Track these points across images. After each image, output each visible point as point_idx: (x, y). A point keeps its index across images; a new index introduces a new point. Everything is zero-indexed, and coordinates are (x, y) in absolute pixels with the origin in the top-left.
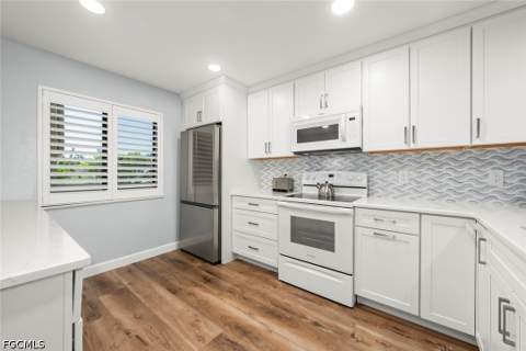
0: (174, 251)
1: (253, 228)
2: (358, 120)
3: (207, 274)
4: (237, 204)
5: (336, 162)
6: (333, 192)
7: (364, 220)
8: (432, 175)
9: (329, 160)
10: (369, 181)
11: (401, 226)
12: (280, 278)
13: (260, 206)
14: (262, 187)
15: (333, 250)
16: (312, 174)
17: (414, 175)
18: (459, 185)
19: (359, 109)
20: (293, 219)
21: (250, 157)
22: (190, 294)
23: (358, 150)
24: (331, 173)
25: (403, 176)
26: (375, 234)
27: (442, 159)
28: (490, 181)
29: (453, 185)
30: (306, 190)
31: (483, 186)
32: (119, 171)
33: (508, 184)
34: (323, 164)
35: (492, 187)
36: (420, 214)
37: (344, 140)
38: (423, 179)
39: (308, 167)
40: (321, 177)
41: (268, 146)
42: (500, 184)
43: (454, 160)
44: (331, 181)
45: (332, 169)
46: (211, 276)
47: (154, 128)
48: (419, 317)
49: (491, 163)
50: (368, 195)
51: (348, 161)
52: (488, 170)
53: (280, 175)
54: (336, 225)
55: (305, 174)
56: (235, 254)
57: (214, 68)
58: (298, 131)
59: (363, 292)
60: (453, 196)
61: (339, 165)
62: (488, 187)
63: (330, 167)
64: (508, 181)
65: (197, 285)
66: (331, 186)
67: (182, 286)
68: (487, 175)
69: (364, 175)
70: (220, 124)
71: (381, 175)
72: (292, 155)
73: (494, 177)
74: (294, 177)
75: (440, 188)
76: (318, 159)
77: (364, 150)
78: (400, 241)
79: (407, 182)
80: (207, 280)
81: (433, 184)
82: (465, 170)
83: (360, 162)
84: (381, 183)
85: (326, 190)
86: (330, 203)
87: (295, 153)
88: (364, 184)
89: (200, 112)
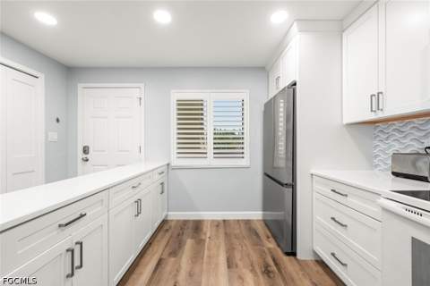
0: (258, 220)
1: (338, 228)
3: (272, 263)
22: (240, 278)
32: (215, 143)
46: (274, 268)
65: (253, 270)
67: (240, 263)
70: (295, 84)
80: (267, 272)
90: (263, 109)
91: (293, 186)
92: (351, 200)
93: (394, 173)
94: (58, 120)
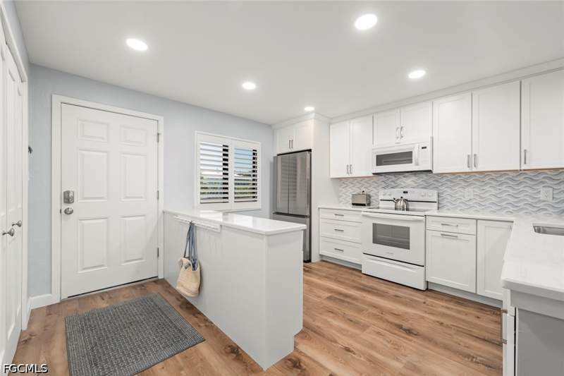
1: (339, 233)
2: (429, 149)
4: (323, 214)
5: (410, 181)
6: (407, 205)
7: (433, 225)
8: (494, 191)
9: (404, 179)
10: (439, 196)
11: (462, 229)
12: (363, 272)
14: (341, 202)
15: (409, 249)
16: (388, 191)
17: (479, 192)
18: (516, 200)
19: (430, 140)
20: (375, 225)
21: (331, 177)
24: (405, 190)
25: (469, 192)
26: (442, 235)
27: (503, 179)
28: (542, 196)
29: (511, 200)
30: (382, 204)
31: (536, 201)
33: (557, 199)
34: (398, 182)
35: (544, 201)
36: (477, 220)
37: (417, 164)
38: (486, 195)
39: (384, 185)
40: (397, 193)
41: (349, 168)
42: (550, 199)
43: (512, 180)
44: (405, 196)
45: (406, 187)
46: (307, 269)
47: (254, 154)
48: (475, 295)
49: (543, 182)
50: (438, 208)
51: (420, 180)
52: (540, 188)
53: (358, 191)
54: (411, 229)
55: (382, 192)
56: (321, 256)
57: (309, 109)
58: (377, 156)
59: (433, 278)
60: (511, 209)
61: (412, 183)
62: (540, 201)
63: (404, 185)
64: (555, 196)
66: (406, 201)
68: (539, 192)
69: (435, 193)
70: (310, 150)
71: (450, 191)
72: (372, 175)
73: (544, 193)
74: (371, 194)
75: (500, 202)
76: (393, 178)
77: (434, 172)
78: (460, 240)
79: (472, 197)
81: (494, 200)
82: (521, 188)
83: (431, 181)
84: (449, 198)
85: (401, 204)
86: (405, 212)
87: (374, 174)
88: (435, 199)
89: (292, 141)
90: (272, 159)
91: (310, 217)
92: (345, 217)
93: (353, 204)
94: (30, 150)
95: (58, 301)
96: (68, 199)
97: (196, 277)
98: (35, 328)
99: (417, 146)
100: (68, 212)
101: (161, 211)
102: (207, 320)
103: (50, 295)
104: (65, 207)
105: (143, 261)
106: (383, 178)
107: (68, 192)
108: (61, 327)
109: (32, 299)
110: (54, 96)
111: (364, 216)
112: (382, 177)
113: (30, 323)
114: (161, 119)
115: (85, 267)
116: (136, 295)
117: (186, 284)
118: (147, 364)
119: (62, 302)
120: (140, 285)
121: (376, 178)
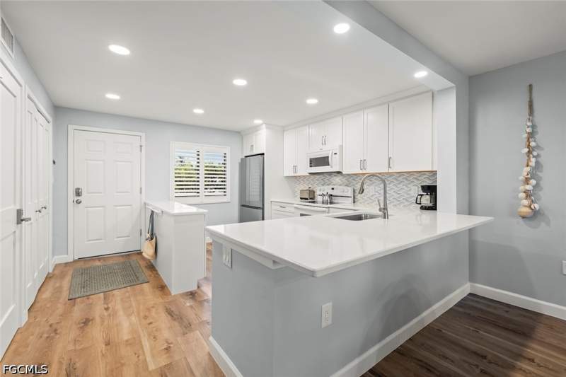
2: (338, 154)
4: (274, 206)
5: (338, 179)
6: (331, 199)
9: (335, 178)
10: (354, 192)
13: (287, 208)
19: (338, 147)
21: (285, 175)
23: (339, 173)
24: (333, 187)
30: (319, 198)
31: (409, 196)
34: (331, 180)
37: (332, 167)
39: (323, 182)
40: (327, 190)
41: (295, 168)
44: (331, 192)
47: (225, 157)
50: (354, 202)
51: (344, 179)
52: (411, 186)
53: (306, 187)
55: (319, 188)
57: (258, 122)
58: (309, 160)
61: (340, 181)
63: (334, 182)
66: (331, 195)
68: (410, 190)
69: (352, 188)
70: (263, 154)
72: (308, 175)
74: (314, 190)
76: (328, 177)
77: (343, 173)
82: (401, 186)
85: (326, 198)
86: (328, 205)
87: (310, 173)
88: (349, 194)
89: (252, 146)
90: (240, 161)
91: (263, 209)
92: (287, 209)
93: (301, 198)
94: (54, 162)
95: (72, 261)
96: (78, 193)
97: (152, 246)
98: (56, 272)
99: (331, 152)
100: (78, 202)
101: (143, 203)
102: (157, 274)
103: (66, 256)
104: (76, 198)
105: (129, 238)
106: (317, 177)
107: (79, 189)
108: (70, 273)
109: (56, 257)
110: (69, 126)
111: (296, 208)
112: (321, 176)
113: (54, 270)
114: (143, 135)
115: (90, 239)
116: (122, 260)
117: (148, 252)
118: (110, 289)
119: (75, 261)
120: (127, 255)
121: (312, 177)
